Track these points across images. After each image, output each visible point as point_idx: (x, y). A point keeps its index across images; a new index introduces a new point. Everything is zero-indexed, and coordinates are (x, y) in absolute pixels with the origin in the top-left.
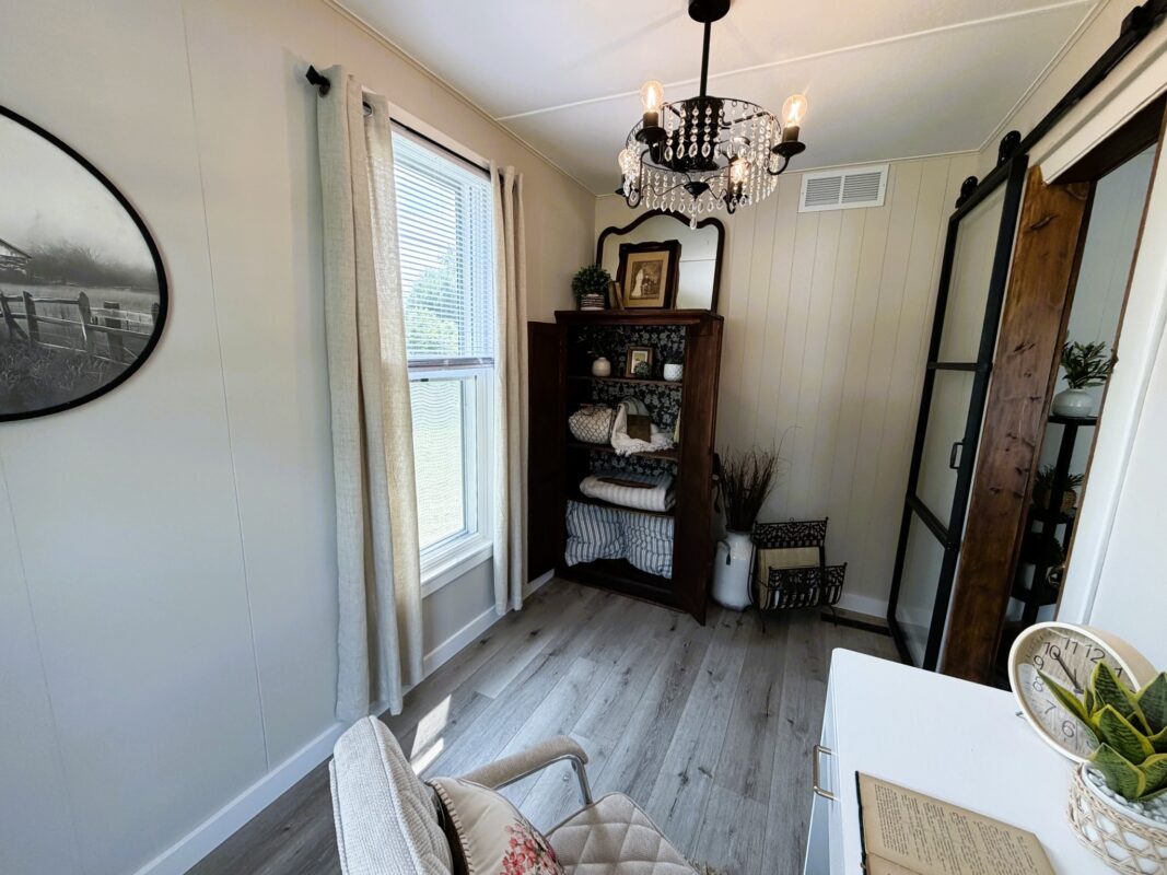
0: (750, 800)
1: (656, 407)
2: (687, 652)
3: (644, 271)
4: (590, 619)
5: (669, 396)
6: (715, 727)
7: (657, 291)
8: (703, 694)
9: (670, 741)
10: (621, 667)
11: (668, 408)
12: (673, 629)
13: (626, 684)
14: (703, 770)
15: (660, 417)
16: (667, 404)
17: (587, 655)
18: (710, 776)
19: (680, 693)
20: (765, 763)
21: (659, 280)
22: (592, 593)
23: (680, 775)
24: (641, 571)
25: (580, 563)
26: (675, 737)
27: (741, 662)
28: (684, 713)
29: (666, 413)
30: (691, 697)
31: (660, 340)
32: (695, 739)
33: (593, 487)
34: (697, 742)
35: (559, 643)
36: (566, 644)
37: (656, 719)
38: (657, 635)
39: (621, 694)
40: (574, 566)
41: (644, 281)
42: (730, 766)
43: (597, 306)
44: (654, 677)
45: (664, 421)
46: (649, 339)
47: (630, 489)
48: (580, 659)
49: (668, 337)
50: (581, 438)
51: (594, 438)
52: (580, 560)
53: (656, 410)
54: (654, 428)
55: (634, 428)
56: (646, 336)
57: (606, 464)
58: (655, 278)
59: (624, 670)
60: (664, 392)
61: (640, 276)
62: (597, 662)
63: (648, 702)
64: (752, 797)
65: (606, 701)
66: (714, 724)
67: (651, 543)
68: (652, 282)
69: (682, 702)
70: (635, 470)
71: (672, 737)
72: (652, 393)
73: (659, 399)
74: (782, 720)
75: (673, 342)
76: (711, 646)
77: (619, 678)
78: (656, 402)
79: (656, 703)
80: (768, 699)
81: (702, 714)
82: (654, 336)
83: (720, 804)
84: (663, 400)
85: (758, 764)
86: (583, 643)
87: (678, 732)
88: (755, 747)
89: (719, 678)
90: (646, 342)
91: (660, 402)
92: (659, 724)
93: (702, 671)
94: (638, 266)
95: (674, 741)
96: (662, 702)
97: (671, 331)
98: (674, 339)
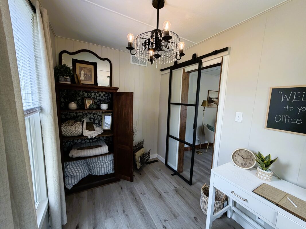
0: (177, 218)
1: (92, 118)
2: (131, 192)
3: (84, 71)
4: (94, 204)
5: (97, 114)
6: (156, 207)
7: (91, 79)
8: (146, 201)
9: (153, 221)
10: (121, 212)
11: (97, 118)
12: (122, 188)
13: (127, 216)
14: (165, 221)
15: (94, 122)
16: (96, 117)
17: (106, 217)
18: (167, 221)
19: (142, 206)
20: (171, 207)
21: (91, 75)
22: (85, 194)
23: (163, 228)
24: (100, 176)
25: (74, 186)
26: (153, 219)
27: (144, 186)
28: (148, 210)
29: (96, 120)
30: (145, 204)
31: (92, 95)
32: (156, 215)
33: (76, 154)
34: (157, 215)
35: (92, 222)
36: (95, 220)
37: (144, 218)
38: (120, 194)
39: (129, 220)
40: (72, 188)
41: (85, 74)
42: (167, 214)
43: (69, 82)
44: (132, 206)
45: (96, 123)
46: (87, 95)
47: (93, 149)
48: (105, 221)
49: (95, 94)
50: (68, 135)
51: (75, 134)
52: (74, 184)
53: (93, 119)
54: (95, 126)
55: (88, 127)
56: (86, 94)
57: (72, 143)
58: (89, 74)
59: (122, 212)
60: (95, 113)
61: (82, 72)
62: (112, 217)
63: (138, 215)
64: (177, 217)
65: (128, 227)
66: (155, 207)
67: (104, 165)
68: (88, 75)
69: (144, 208)
70: (86, 142)
71: (152, 219)
72: (90, 114)
73: (93, 115)
74: (163, 193)
75: (97, 96)
76: (134, 186)
77: (124, 216)
78: (92, 117)
79: (140, 214)
80: (157, 191)
81: (151, 206)
82: (89, 94)
83: (175, 225)
84: (95, 116)
85: (170, 208)
86: (101, 215)
87: (152, 217)
88: (166, 205)
89: (145, 194)
90: (86, 96)
91: (94, 116)
92: (146, 219)
93: (140, 195)
94: (81, 69)
95: (153, 220)
96: (141, 212)
97: (96, 93)
98: (97, 95)
